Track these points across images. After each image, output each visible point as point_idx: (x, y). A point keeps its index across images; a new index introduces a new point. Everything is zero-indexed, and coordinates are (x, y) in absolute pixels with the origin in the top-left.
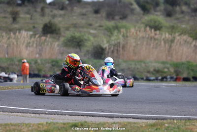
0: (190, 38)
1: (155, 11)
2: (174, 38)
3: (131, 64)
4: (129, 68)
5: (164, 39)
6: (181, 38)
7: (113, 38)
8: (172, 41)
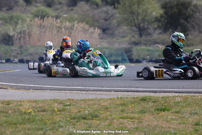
0: (87, 25)
1: (36, 3)
2: (73, 25)
3: (38, 49)
4: (36, 53)
5: (64, 27)
6: (79, 26)
7: (18, 27)
8: (72, 28)
